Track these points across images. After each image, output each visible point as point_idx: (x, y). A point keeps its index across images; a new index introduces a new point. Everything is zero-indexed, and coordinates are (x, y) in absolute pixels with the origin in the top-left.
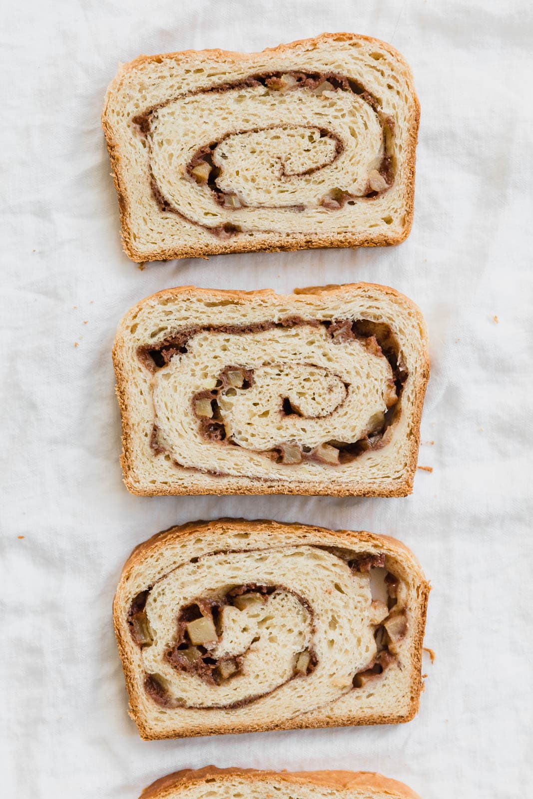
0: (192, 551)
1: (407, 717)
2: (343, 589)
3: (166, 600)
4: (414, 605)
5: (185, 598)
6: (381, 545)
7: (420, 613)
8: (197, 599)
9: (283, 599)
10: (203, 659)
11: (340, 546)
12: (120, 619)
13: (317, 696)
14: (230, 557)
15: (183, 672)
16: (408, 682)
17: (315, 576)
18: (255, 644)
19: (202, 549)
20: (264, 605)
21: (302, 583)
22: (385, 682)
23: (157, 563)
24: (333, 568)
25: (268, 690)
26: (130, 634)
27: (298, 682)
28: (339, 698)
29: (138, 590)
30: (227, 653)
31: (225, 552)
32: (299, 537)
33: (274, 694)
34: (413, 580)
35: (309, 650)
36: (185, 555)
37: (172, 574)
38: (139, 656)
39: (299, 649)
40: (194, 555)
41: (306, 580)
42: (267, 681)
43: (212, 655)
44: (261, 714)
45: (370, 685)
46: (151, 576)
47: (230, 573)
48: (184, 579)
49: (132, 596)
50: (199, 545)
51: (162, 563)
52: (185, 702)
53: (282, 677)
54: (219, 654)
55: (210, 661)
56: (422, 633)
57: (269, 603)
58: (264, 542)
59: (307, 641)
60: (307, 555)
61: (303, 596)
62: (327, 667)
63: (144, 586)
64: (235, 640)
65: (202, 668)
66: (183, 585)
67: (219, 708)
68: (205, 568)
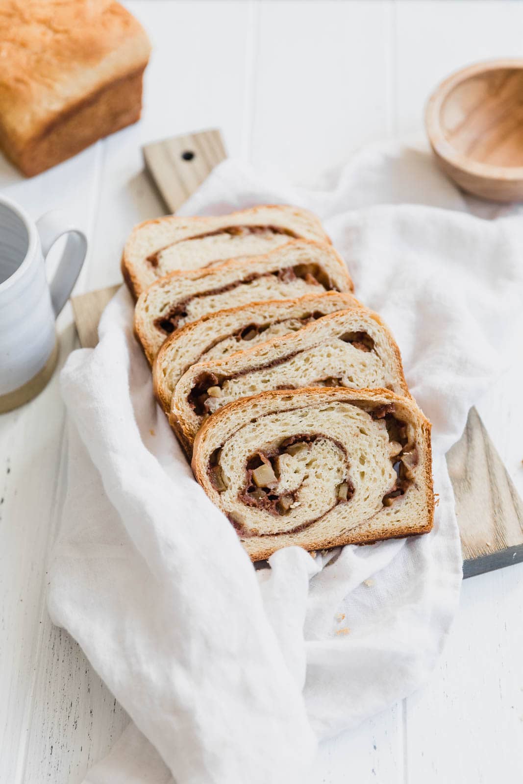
0: (250, 414)
1: (427, 526)
2: (367, 432)
3: (235, 453)
4: (421, 439)
5: (249, 451)
6: (391, 396)
7: (426, 445)
8: (258, 451)
9: (323, 444)
10: (268, 497)
11: (361, 399)
12: (202, 472)
13: (357, 516)
14: (280, 416)
15: (254, 508)
16: (425, 499)
17: (345, 424)
18: (305, 481)
19: (257, 412)
20: (309, 450)
21: (336, 430)
22: (407, 500)
23: (226, 425)
24: (358, 417)
25: (320, 515)
26: (210, 483)
27: (341, 507)
28: (374, 516)
29: (214, 448)
30: (286, 490)
31: (276, 413)
32: (330, 395)
33: (325, 518)
34: (418, 420)
35: (347, 481)
36: (246, 417)
37: (238, 433)
38: (219, 499)
39: (339, 481)
40: (253, 417)
41: (339, 427)
42: (318, 508)
43: (274, 493)
44: (316, 535)
45: (395, 504)
46: (222, 436)
47: (281, 428)
48: (248, 436)
49: (210, 453)
50: (256, 409)
51: (230, 425)
52: (258, 531)
53: (329, 504)
54: (280, 491)
55: (273, 497)
56: (430, 460)
57: (313, 448)
58: (304, 401)
59: (344, 474)
60: (337, 409)
61: (338, 440)
62: (362, 493)
63: (218, 444)
64: (290, 479)
65: (268, 503)
66: (246, 441)
67: (285, 533)
68: (262, 426)
